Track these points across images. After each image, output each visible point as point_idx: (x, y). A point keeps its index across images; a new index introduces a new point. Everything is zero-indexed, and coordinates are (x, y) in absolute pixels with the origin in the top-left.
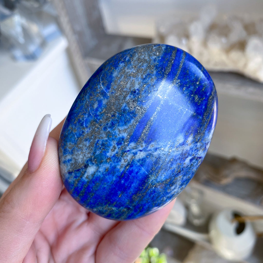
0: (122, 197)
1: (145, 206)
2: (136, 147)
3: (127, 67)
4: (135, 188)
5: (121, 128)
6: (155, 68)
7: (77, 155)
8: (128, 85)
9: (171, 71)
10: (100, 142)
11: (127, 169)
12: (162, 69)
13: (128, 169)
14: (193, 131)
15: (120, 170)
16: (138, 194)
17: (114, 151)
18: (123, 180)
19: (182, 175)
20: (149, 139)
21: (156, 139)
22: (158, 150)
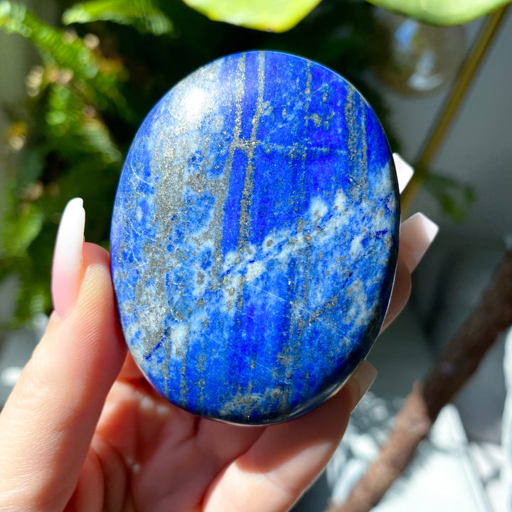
0: (258, 365)
1: (313, 369)
2: (240, 257)
3: (165, 123)
4: (274, 338)
5: (197, 234)
7: (144, 318)
8: (179, 153)
9: (245, 92)
10: (172, 277)
11: (242, 307)
12: (227, 97)
14: (337, 183)
15: (229, 313)
16: (284, 348)
17: (202, 282)
18: (244, 330)
19: (358, 279)
20: (258, 234)
21: (271, 228)
22: (283, 247)
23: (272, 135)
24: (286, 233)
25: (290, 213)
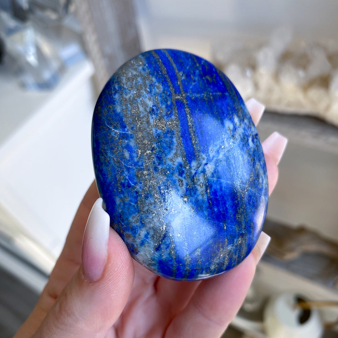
0: (228, 226)
1: (254, 219)
2: (199, 163)
3: (124, 94)
4: (232, 206)
5: (170, 156)
6: (151, 76)
7: (150, 222)
8: (141, 109)
9: (166, 68)
12: (158, 73)
13: (210, 192)
14: (232, 111)
15: (204, 199)
16: (238, 211)
17: (183, 185)
18: (215, 207)
19: (257, 161)
20: (204, 147)
21: (210, 142)
22: (219, 151)
23: (192, 89)
24: (218, 143)
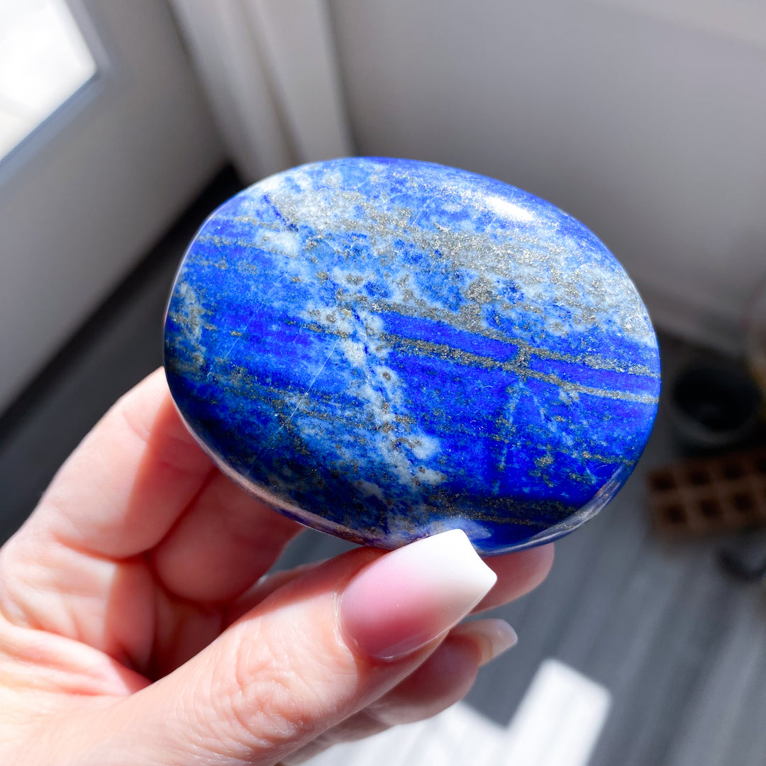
0: (234, 340)
1: (222, 411)
2: (374, 335)
4: (265, 365)
5: (412, 284)
6: (590, 326)
7: (316, 199)
8: (525, 270)
9: (596, 370)
10: (361, 242)
11: (309, 330)
12: (593, 345)
14: (455, 476)
15: (304, 311)
16: (251, 377)
17: (349, 281)
18: (280, 328)
20: (401, 362)
21: (407, 381)
22: (380, 393)
23: (531, 399)
24: (398, 400)
25: (423, 409)
